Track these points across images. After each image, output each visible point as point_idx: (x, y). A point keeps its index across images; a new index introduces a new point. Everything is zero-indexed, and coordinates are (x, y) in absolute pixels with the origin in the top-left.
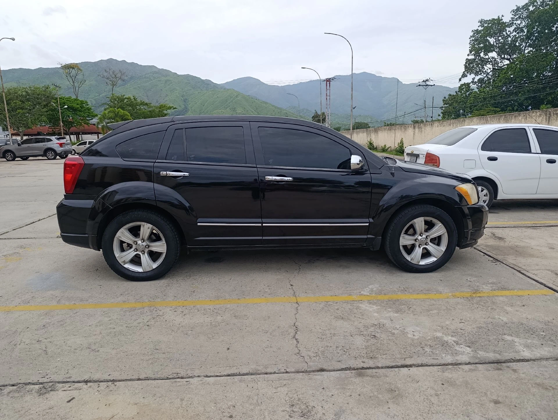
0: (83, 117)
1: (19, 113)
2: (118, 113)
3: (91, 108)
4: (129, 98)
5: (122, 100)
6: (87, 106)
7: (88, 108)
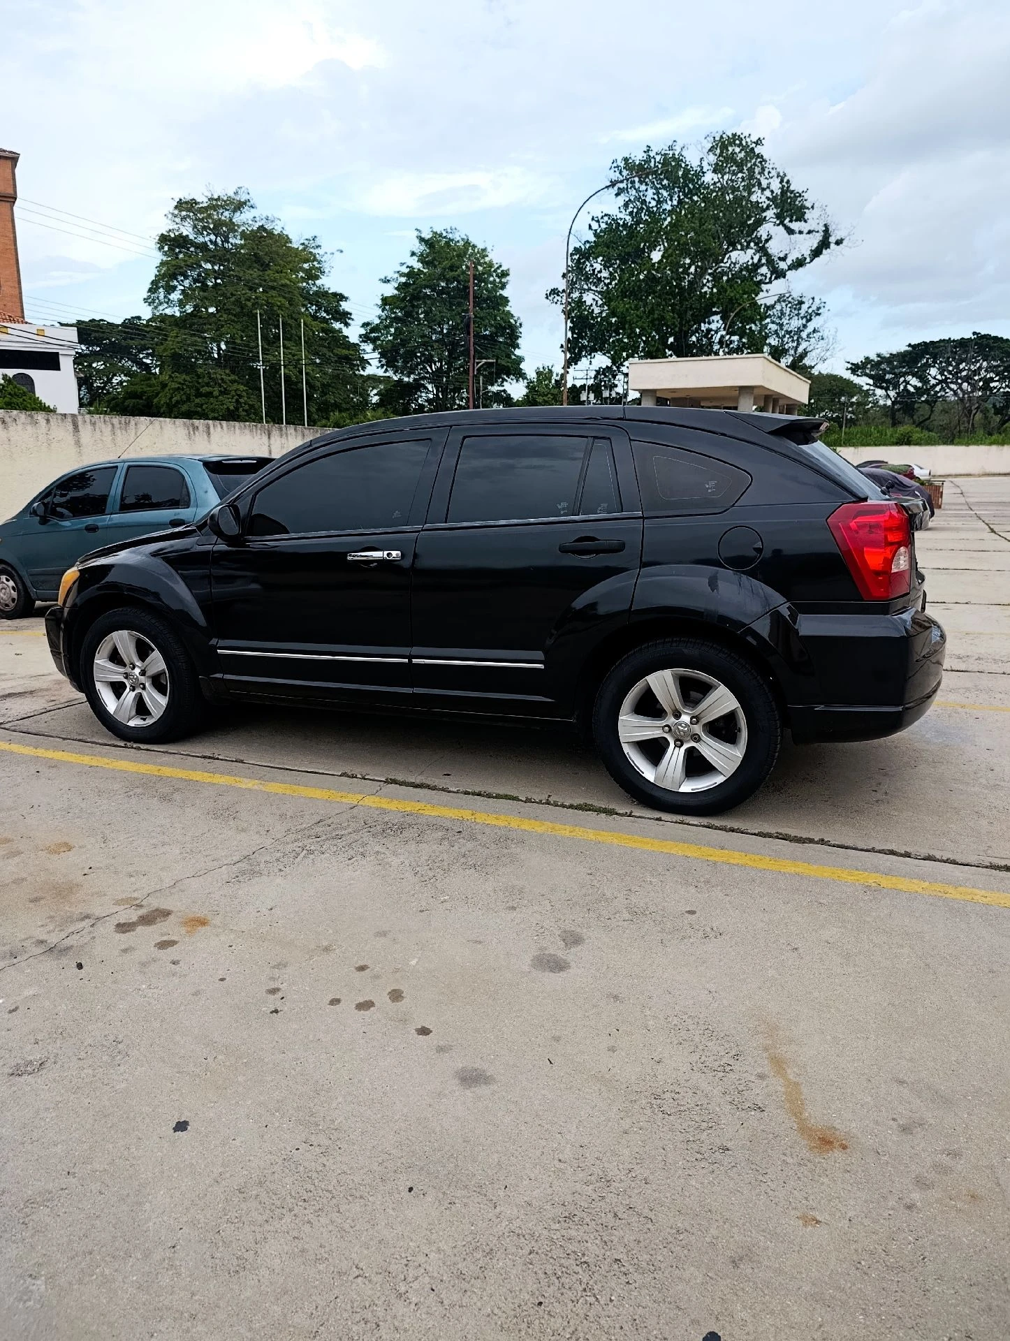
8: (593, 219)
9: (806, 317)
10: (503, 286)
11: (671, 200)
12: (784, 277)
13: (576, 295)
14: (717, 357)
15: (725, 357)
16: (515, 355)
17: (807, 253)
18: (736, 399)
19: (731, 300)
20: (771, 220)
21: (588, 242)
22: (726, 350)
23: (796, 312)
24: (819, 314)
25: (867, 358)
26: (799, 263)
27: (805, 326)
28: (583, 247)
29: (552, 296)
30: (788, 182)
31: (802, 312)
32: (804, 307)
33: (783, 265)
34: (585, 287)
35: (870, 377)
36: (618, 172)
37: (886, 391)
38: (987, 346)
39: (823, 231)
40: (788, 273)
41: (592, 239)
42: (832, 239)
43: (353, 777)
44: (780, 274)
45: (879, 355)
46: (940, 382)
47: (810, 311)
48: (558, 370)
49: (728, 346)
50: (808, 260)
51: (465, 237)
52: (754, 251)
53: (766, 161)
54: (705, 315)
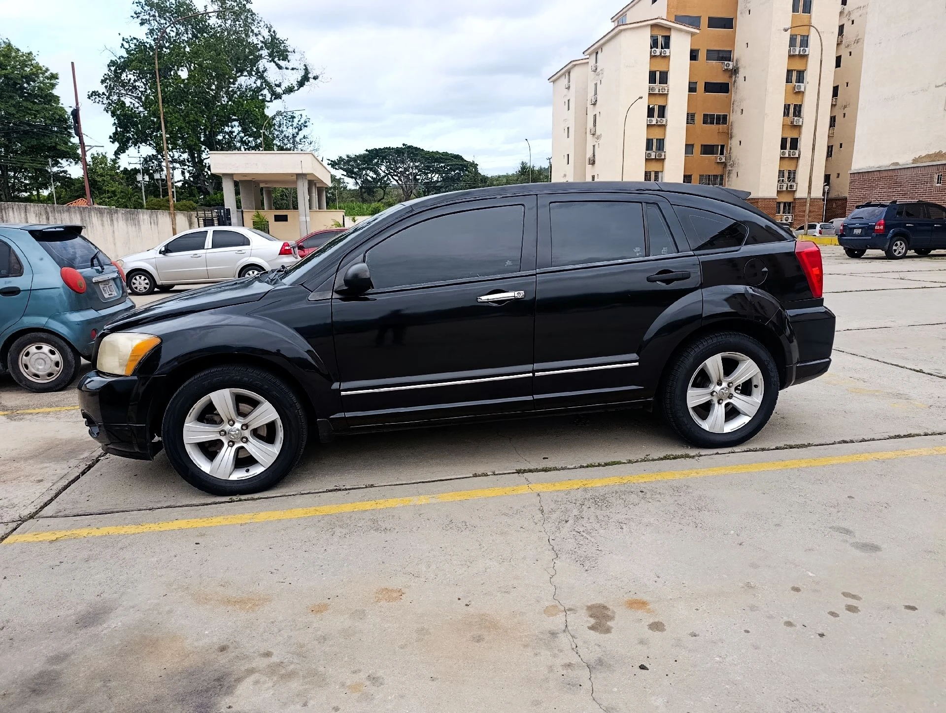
8: (123, 40)
9: (298, 127)
10: (53, 86)
11: (187, 34)
12: (281, 98)
13: (115, 98)
14: (239, 152)
15: (245, 152)
16: (71, 142)
17: (295, 84)
18: (295, 182)
19: (247, 111)
20: (266, 57)
21: (122, 57)
22: (246, 147)
23: (290, 124)
24: (306, 126)
25: (340, 157)
26: (290, 90)
27: (298, 134)
28: (118, 61)
29: (94, 97)
30: (274, 32)
31: (295, 125)
32: (296, 120)
33: (279, 90)
34: (123, 92)
35: (344, 170)
36: (140, 7)
37: (355, 180)
38: (412, 153)
39: (304, 69)
40: (284, 96)
41: (126, 55)
42: (310, 75)
43: (486, 475)
44: (278, 96)
45: (348, 156)
46: (387, 174)
47: (300, 123)
48: (111, 156)
49: (247, 144)
50: (296, 88)
51: (7, 41)
52: (255, 78)
53: (254, 14)
54: (227, 121)
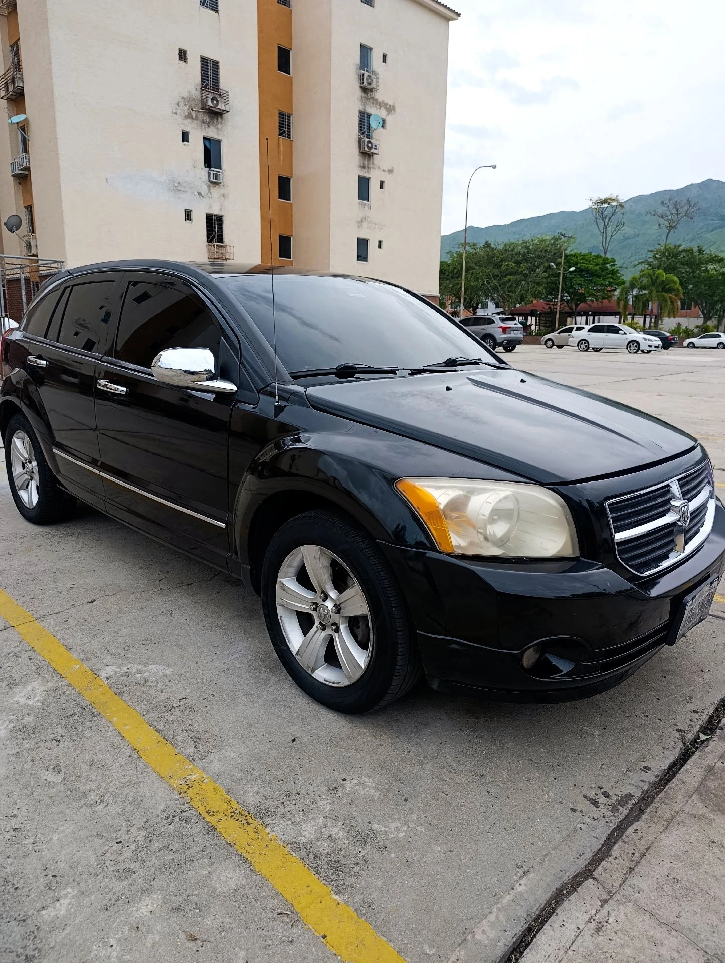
0: (602, 285)
1: (510, 280)
2: (657, 277)
3: (618, 270)
4: (689, 251)
5: (675, 256)
6: (613, 268)
7: (613, 270)
